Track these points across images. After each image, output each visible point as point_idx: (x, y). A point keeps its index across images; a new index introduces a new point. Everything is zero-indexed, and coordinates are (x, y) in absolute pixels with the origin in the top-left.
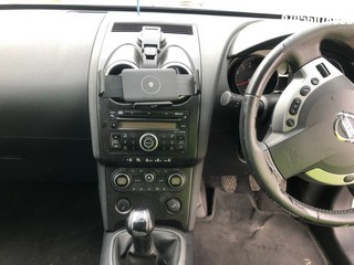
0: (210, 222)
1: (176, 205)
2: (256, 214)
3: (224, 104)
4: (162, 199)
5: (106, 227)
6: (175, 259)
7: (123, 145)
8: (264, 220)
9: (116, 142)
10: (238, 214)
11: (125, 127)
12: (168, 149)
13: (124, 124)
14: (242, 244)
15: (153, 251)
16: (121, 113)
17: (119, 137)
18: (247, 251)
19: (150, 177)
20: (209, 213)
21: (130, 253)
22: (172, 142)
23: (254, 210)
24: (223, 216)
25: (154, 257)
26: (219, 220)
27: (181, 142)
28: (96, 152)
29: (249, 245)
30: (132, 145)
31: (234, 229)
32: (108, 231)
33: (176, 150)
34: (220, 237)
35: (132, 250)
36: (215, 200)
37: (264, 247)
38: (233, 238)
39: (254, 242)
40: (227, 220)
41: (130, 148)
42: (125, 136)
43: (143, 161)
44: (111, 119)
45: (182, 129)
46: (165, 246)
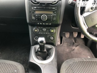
0: (61, 46)
1: (52, 38)
2: (74, 44)
3: (69, 4)
4: (48, 36)
5: (32, 44)
6: (52, 53)
7: (36, 18)
8: (77, 46)
9: (34, 17)
10: (69, 44)
11: (37, 12)
12: (50, 20)
13: (36, 11)
14: (70, 52)
15: (45, 50)
16: (35, 8)
17: (35, 16)
18: (72, 54)
19: (45, 30)
20: (61, 43)
21: (39, 51)
22: (51, 18)
23: (74, 43)
24: (65, 45)
25: (45, 52)
26: (64, 45)
27: (54, 18)
28: (28, 21)
29: (72, 52)
30: (39, 19)
31: (68, 48)
32: (32, 46)
33: (52, 21)
34: (64, 50)
35: (39, 50)
36: (63, 40)
37: (76, 53)
38: (68, 50)
39: (74, 51)
40: (66, 46)
41: (38, 20)
42: (37, 15)
43: (42, 24)
44: (32, 10)
45: (55, 13)
46: (49, 50)
